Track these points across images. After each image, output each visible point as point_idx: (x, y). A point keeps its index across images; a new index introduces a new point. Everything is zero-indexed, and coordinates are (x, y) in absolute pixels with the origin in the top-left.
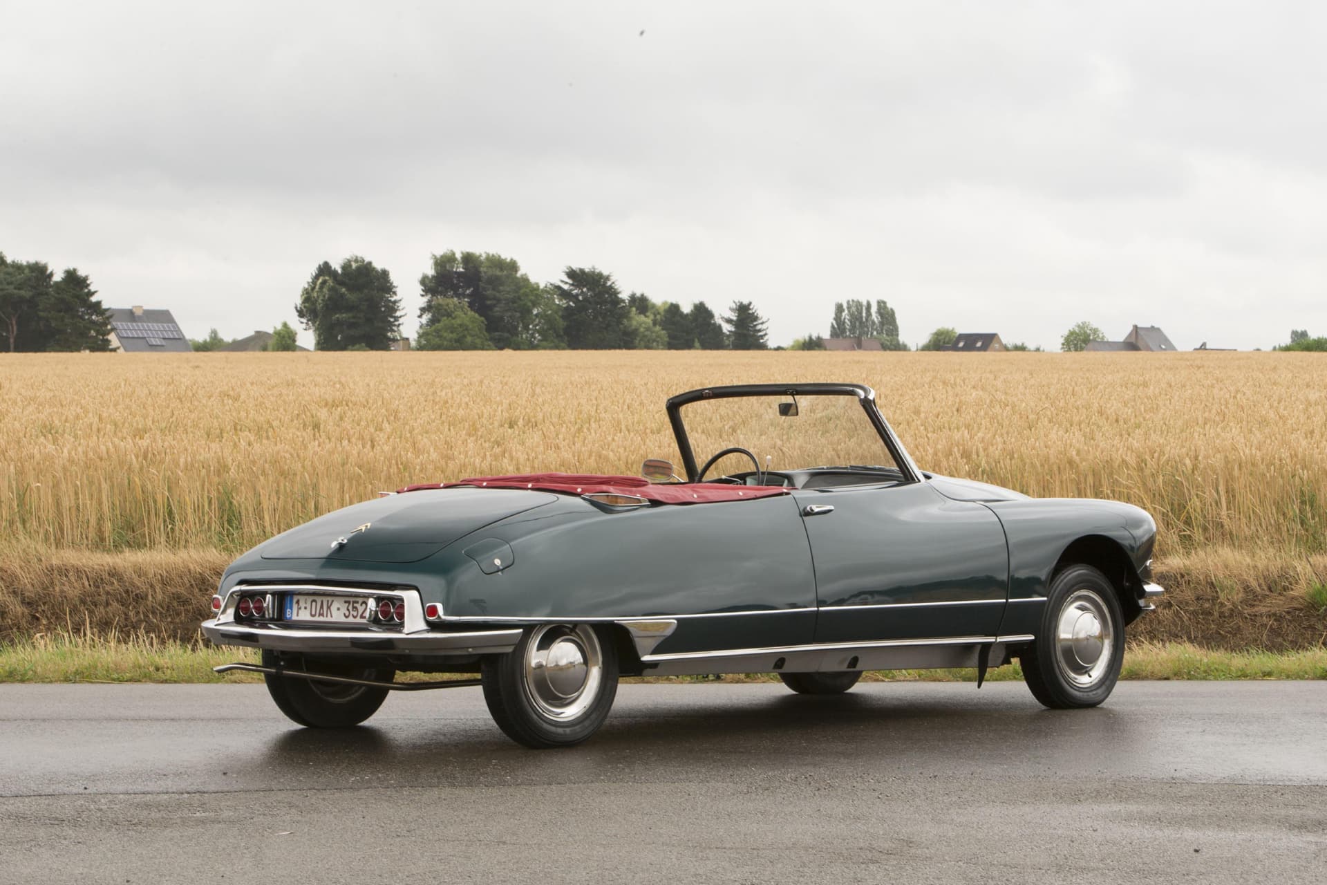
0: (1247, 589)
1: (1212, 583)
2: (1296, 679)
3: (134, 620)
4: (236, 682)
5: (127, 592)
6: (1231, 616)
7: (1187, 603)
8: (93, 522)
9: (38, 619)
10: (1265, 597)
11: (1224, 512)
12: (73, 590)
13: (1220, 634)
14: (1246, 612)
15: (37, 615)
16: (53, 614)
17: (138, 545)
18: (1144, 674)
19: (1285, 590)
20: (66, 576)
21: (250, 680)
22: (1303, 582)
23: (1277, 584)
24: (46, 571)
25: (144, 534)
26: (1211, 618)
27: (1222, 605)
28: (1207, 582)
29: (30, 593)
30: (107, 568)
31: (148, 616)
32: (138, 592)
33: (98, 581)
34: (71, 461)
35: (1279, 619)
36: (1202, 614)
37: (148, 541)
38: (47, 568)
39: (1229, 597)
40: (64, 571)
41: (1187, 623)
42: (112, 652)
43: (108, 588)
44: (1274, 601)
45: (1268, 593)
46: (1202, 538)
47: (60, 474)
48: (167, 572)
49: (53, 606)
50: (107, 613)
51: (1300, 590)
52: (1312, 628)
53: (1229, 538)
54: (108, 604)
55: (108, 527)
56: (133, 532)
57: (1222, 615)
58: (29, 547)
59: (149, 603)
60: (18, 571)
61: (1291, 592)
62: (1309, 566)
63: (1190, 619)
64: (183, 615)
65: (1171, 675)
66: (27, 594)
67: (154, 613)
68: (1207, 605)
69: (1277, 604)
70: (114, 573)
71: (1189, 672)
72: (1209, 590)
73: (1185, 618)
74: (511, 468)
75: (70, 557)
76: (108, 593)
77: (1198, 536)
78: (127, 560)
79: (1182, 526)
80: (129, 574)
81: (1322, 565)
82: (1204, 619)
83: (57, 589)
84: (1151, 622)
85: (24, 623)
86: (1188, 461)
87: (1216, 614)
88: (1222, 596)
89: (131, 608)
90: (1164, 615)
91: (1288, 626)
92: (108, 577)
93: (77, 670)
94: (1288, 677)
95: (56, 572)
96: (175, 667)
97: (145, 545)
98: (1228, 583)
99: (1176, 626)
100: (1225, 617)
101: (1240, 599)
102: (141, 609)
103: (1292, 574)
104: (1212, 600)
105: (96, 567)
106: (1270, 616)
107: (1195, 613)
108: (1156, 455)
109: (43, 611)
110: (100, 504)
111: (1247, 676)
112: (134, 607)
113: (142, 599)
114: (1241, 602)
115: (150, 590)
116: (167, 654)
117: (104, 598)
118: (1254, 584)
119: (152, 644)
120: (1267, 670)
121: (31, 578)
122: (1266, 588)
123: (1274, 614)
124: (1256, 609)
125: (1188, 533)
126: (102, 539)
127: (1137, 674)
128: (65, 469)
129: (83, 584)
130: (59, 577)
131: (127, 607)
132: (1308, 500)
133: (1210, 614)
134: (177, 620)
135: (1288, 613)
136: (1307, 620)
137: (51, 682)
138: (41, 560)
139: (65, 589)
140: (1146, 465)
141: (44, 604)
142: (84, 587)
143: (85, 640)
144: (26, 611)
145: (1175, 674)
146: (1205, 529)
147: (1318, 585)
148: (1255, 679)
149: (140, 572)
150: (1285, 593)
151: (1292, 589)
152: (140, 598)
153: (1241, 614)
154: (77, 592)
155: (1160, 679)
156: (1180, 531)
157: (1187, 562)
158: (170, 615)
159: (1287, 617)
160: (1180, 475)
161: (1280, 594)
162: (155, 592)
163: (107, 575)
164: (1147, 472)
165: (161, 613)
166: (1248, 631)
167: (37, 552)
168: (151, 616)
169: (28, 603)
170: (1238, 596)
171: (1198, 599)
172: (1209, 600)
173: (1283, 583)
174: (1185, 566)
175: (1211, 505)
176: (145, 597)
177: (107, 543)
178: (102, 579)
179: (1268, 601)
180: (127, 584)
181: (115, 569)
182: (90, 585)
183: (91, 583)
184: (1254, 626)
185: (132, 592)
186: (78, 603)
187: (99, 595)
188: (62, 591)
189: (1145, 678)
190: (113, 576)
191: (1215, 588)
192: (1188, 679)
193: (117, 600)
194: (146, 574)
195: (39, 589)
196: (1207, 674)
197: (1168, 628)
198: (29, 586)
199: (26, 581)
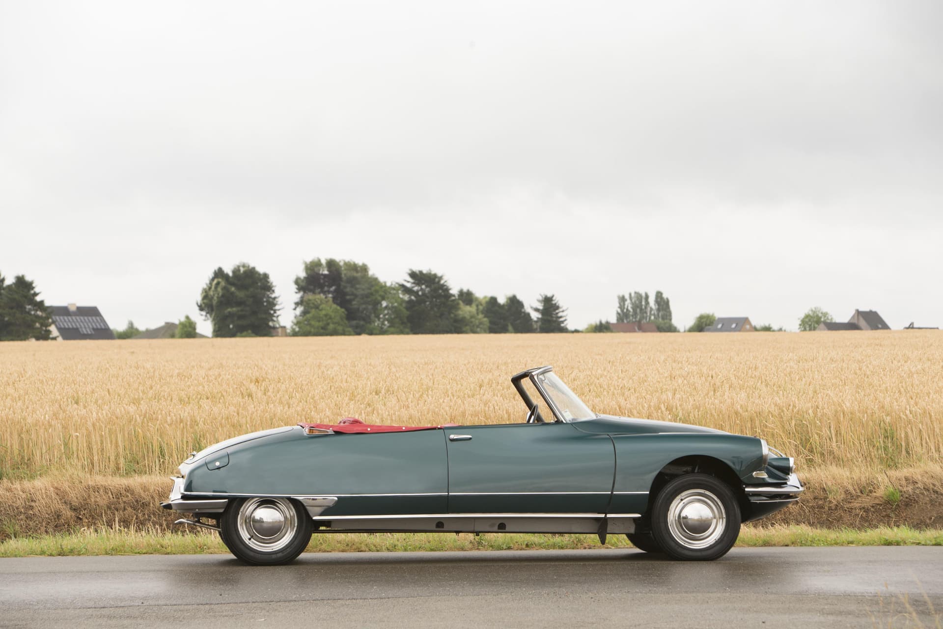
0: (847, 492)
1: (824, 489)
2: (868, 545)
3: (142, 519)
4: (211, 553)
5: (137, 501)
6: (836, 509)
7: (808, 501)
8: (112, 458)
9: (81, 519)
10: (858, 496)
11: (834, 444)
12: (102, 500)
13: (829, 520)
14: (845, 506)
15: (80, 516)
16: (90, 516)
17: (141, 473)
18: (773, 543)
19: (871, 493)
20: (98, 492)
21: (220, 552)
22: (882, 487)
23: (866, 489)
24: (85, 489)
25: (145, 465)
26: (823, 510)
27: (830, 502)
28: (821, 488)
29: (75, 503)
30: (124, 486)
31: (150, 517)
32: (144, 501)
33: (119, 495)
34: (99, 420)
35: (867, 510)
36: (817, 508)
37: (147, 470)
38: (85, 487)
39: (835, 497)
40: (96, 489)
41: (808, 514)
42: (132, 537)
43: (125, 499)
44: (864, 500)
45: (859, 494)
46: (820, 461)
47: (91, 428)
48: (162, 489)
49: (90, 511)
50: (124, 515)
51: (880, 492)
52: (888, 516)
53: (838, 460)
54: (125, 509)
55: (122, 461)
56: (138, 464)
57: (830, 508)
58: (73, 474)
59: (151, 508)
60: (68, 489)
61: (875, 494)
62: (886, 477)
63: (810, 511)
64: (173, 515)
65: (789, 543)
66: (73, 504)
67: (154, 514)
68: (820, 502)
69: (866, 501)
70: (128, 490)
71: (801, 542)
72: (822, 492)
73: (807, 511)
74: (378, 421)
75: (99, 480)
76: (125, 502)
77: (817, 459)
78: (136, 481)
79: (806, 452)
80: (138, 490)
81: (895, 477)
82: (818, 511)
83: (93, 500)
84: (785, 513)
85: (72, 523)
86: (810, 411)
87: (826, 508)
88: (830, 497)
89: (139, 511)
90: (793, 509)
91: (872, 515)
92: (125, 493)
93: (113, 548)
94: (863, 544)
95: (91, 489)
96: (173, 545)
97: (146, 473)
98: (834, 488)
99: (801, 515)
100: (832, 510)
101: (842, 498)
102: (146, 512)
103: (875, 482)
104: (824, 499)
105: (117, 486)
106: (861, 509)
107: (812, 507)
108: (791, 407)
109: (84, 514)
110: (117, 446)
111: (838, 544)
112: (142, 511)
113: (146, 505)
114: (843, 500)
115: (151, 500)
116: (166, 538)
117: (122, 505)
118: (851, 488)
119: (157, 532)
120: (850, 539)
121: (75, 494)
122: (858, 491)
123: (864, 508)
124: (852, 504)
125: (811, 457)
126: (118, 469)
127: (769, 543)
128: (94, 425)
129: (109, 496)
130: (93, 493)
131: (137, 511)
132: (889, 435)
133: (823, 508)
134: (169, 519)
135: (873, 507)
136: (884, 511)
137: (97, 555)
138: (81, 482)
139: (98, 500)
140: (784, 414)
141: (85, 509)
142: (110, 499)
143: (115, 530)
144: (73, 514)
145: (793, 543)
146: (822, 454)
147: (892, 490)
148: (842, 545)
149: (145, 489)
150: (870, 494)
151: (875, 492)
152: (145, 505)
153: (842, 507)
154: (106, 502)
155: (783, 546)
156: (806, 456)
157: (808, 475)
158: (164, 516)
159: (872, 509)
160: (806, 421)
161: (868, 495)
162: (155, 501)
163: (124, 491)
164: (785, 419)
165: (159, 514)
166: (847, 517)
167: (79, 477)
168: (152, 516)
169: (74, 509)
170: (841, 496)
171: (815, 498)
172: (821, 499)
173: (870, 488)
174: (806, 478)
175: (826, 440)
176: (148, 505)
177: (122, 472)
178: (121, 494)
179: (860, 499)
180: (137, 496)
181: (129, 487)
182: (113, 498)
183: (114, 497)
184: (850, 515)
185: (140, 501)
186: (106, 509)
187: (120, 504)
188: (96, 502)
189: (774, 545)
190: (128, 491)
191: (826, 491)
192: (801, 546)
193: (131, 507)
194: (148, 490)
195: (81, 501)
196: (812, 543)
197: (795, 517)
198: (75, 499)
199: (73, 495)
